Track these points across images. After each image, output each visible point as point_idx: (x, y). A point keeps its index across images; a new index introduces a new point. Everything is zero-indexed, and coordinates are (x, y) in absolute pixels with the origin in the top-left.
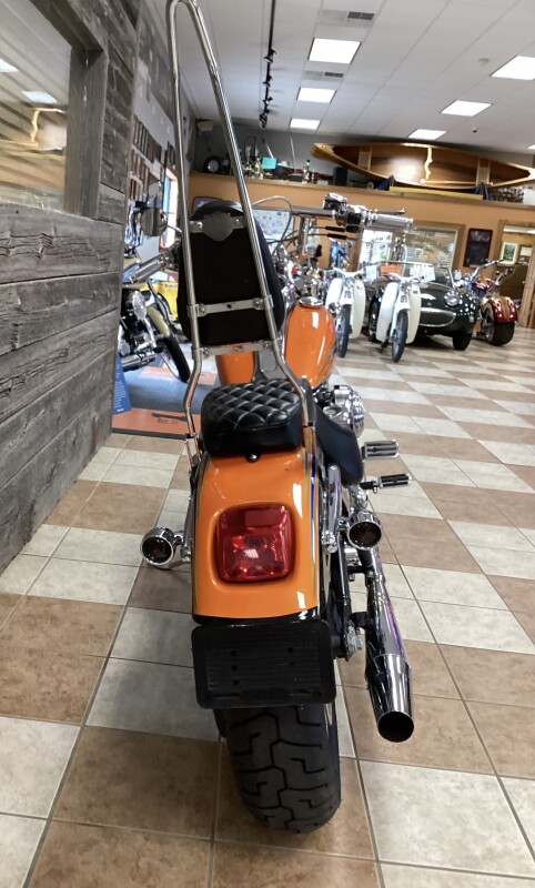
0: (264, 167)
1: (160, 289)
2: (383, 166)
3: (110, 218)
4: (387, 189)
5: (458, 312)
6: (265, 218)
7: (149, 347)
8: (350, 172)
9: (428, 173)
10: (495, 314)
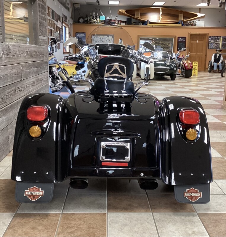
0: (100, 19)
1: (64, 67)
2: (145, 16)
3: (43, 45)
4: (147, 25)
5: (170, 67)
6: (103, 38)
7: (60, 84)
8: (132, 19)
9: (161, 18)
10: (185, 67)
